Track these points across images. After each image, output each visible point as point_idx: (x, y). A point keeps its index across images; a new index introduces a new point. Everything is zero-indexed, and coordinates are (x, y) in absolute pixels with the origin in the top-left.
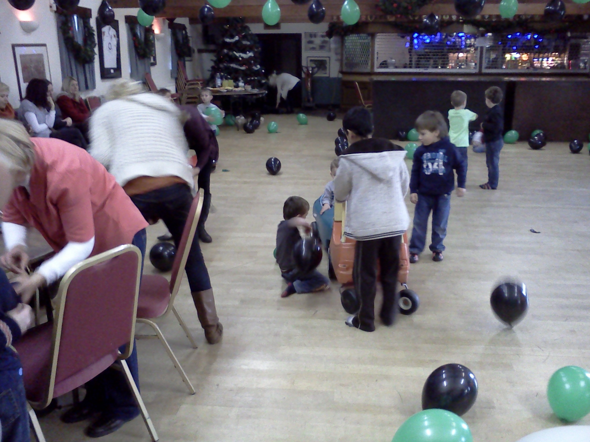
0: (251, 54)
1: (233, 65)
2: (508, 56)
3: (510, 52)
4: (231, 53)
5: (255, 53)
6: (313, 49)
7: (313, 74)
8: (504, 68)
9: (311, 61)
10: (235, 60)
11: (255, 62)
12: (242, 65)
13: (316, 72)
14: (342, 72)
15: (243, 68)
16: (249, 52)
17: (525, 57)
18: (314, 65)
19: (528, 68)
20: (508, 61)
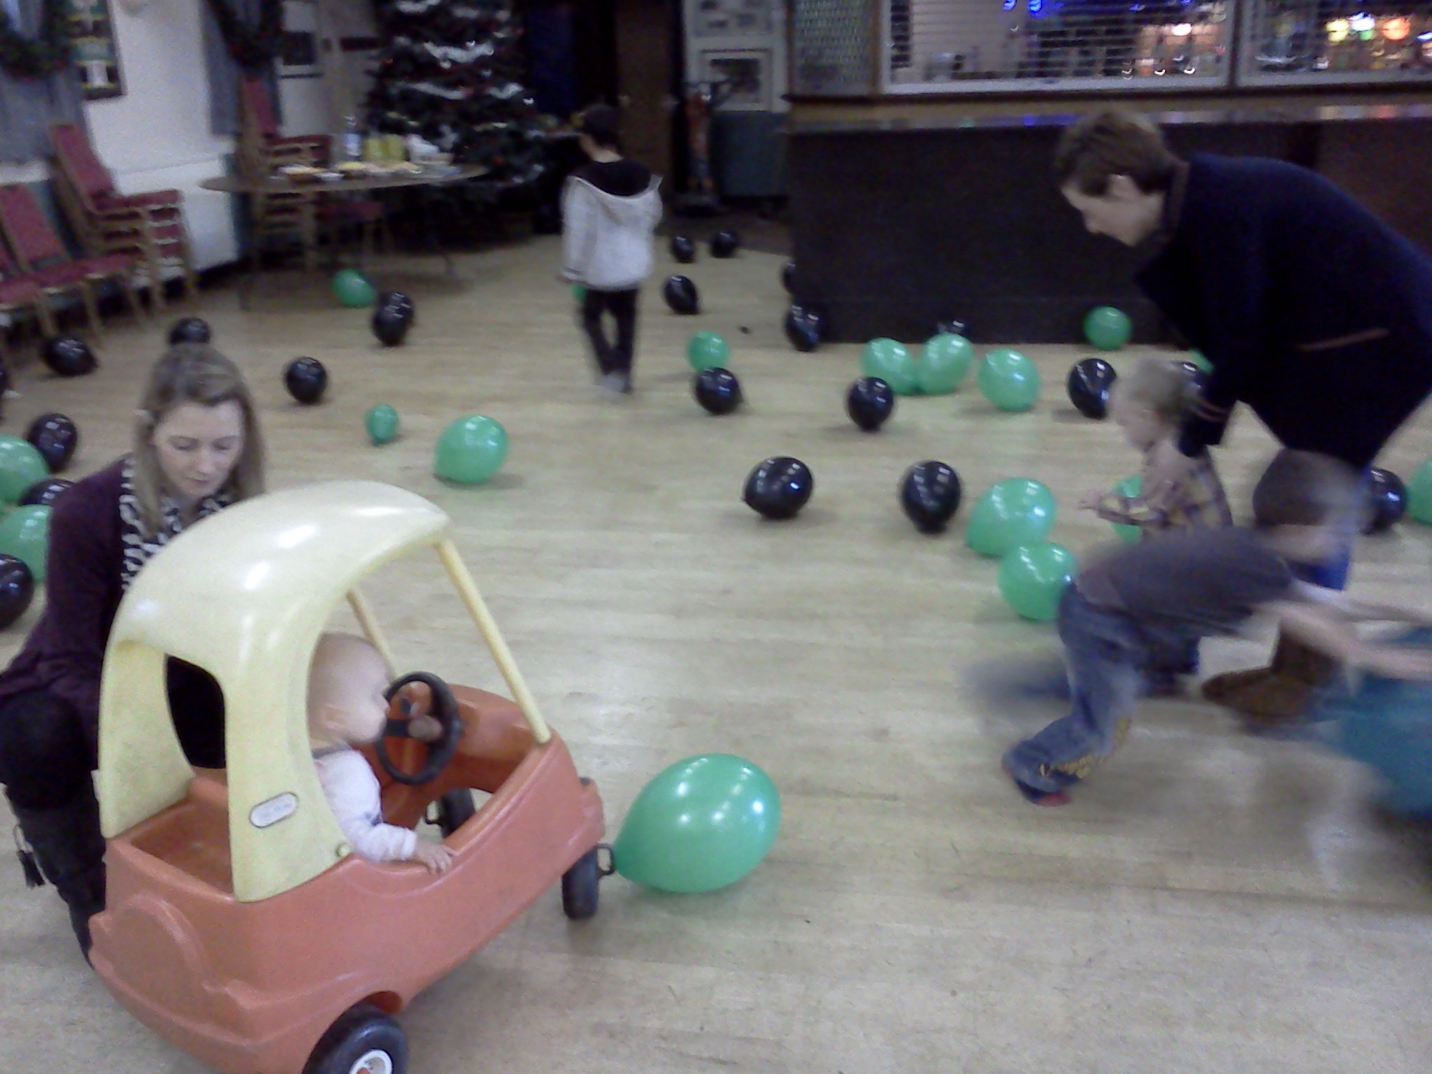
0: (485, 49)
1: (426, 87)
2: (1338, 29)
3: (1345, 14)
4: (417, 49)
5: (498, 43)
6: (722, 25)
7: (715, 102)
8: (1324, 71)
9: (715, 63)
10: (428, 69)
11: (497, 73)
12: (452, 85)
13: (726, 98)
14: (790, 97)
15: (456, 95)
16: (478, 42)
17: (1396, 28)
18: (720, 77)
19: (1404, 66)
20: (1342, 44)
